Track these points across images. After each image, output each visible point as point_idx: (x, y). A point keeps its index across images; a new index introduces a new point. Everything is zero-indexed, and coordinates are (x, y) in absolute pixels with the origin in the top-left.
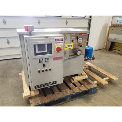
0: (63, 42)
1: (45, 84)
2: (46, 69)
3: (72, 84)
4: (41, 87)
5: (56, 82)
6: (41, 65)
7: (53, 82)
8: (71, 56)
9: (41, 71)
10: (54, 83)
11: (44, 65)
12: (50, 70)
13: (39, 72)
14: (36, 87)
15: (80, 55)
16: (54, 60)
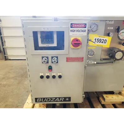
0: (87, 31)
1: (51, 98)
2: (53, 74)
3: (100, 105)
4: (45, 102)
5: (70, 98)
6: (46, 67)
7: (65, 98)
8: (104, 59)
9: (45, 77)
10: (67, 99)
11: (50, 68)
13: (42, 77)
14: (38, 100)
15: (121, 59)
16: (67, 61)
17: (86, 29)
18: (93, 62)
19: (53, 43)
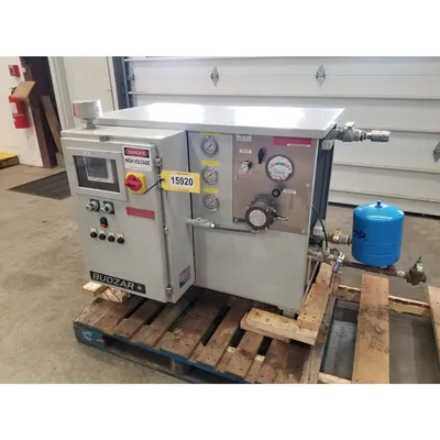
0: (151, 164)
1: (113, 278)
2: (110, 234)
5: (143, 287)
7: (136, 285)
9: (98, 236)
10: (140, 288)
12: (121, 241)
14: (94, 276)
16: (128, 213)
17: (149, 159)
18: (208, 224)
19: (106, 177)
